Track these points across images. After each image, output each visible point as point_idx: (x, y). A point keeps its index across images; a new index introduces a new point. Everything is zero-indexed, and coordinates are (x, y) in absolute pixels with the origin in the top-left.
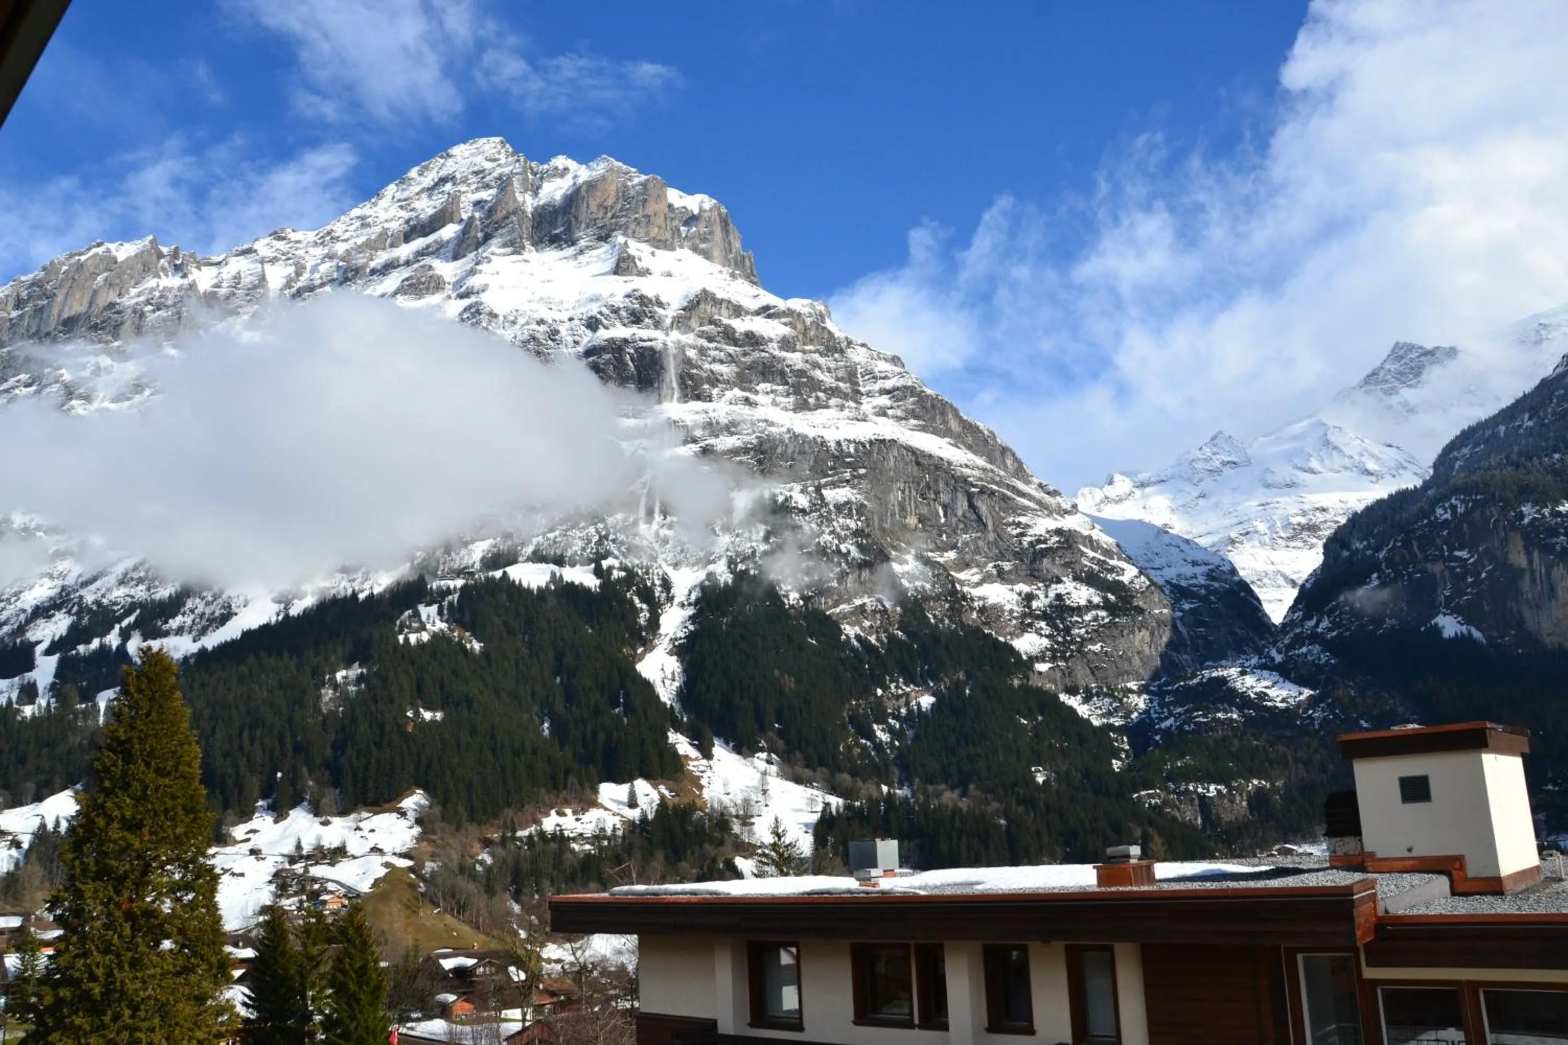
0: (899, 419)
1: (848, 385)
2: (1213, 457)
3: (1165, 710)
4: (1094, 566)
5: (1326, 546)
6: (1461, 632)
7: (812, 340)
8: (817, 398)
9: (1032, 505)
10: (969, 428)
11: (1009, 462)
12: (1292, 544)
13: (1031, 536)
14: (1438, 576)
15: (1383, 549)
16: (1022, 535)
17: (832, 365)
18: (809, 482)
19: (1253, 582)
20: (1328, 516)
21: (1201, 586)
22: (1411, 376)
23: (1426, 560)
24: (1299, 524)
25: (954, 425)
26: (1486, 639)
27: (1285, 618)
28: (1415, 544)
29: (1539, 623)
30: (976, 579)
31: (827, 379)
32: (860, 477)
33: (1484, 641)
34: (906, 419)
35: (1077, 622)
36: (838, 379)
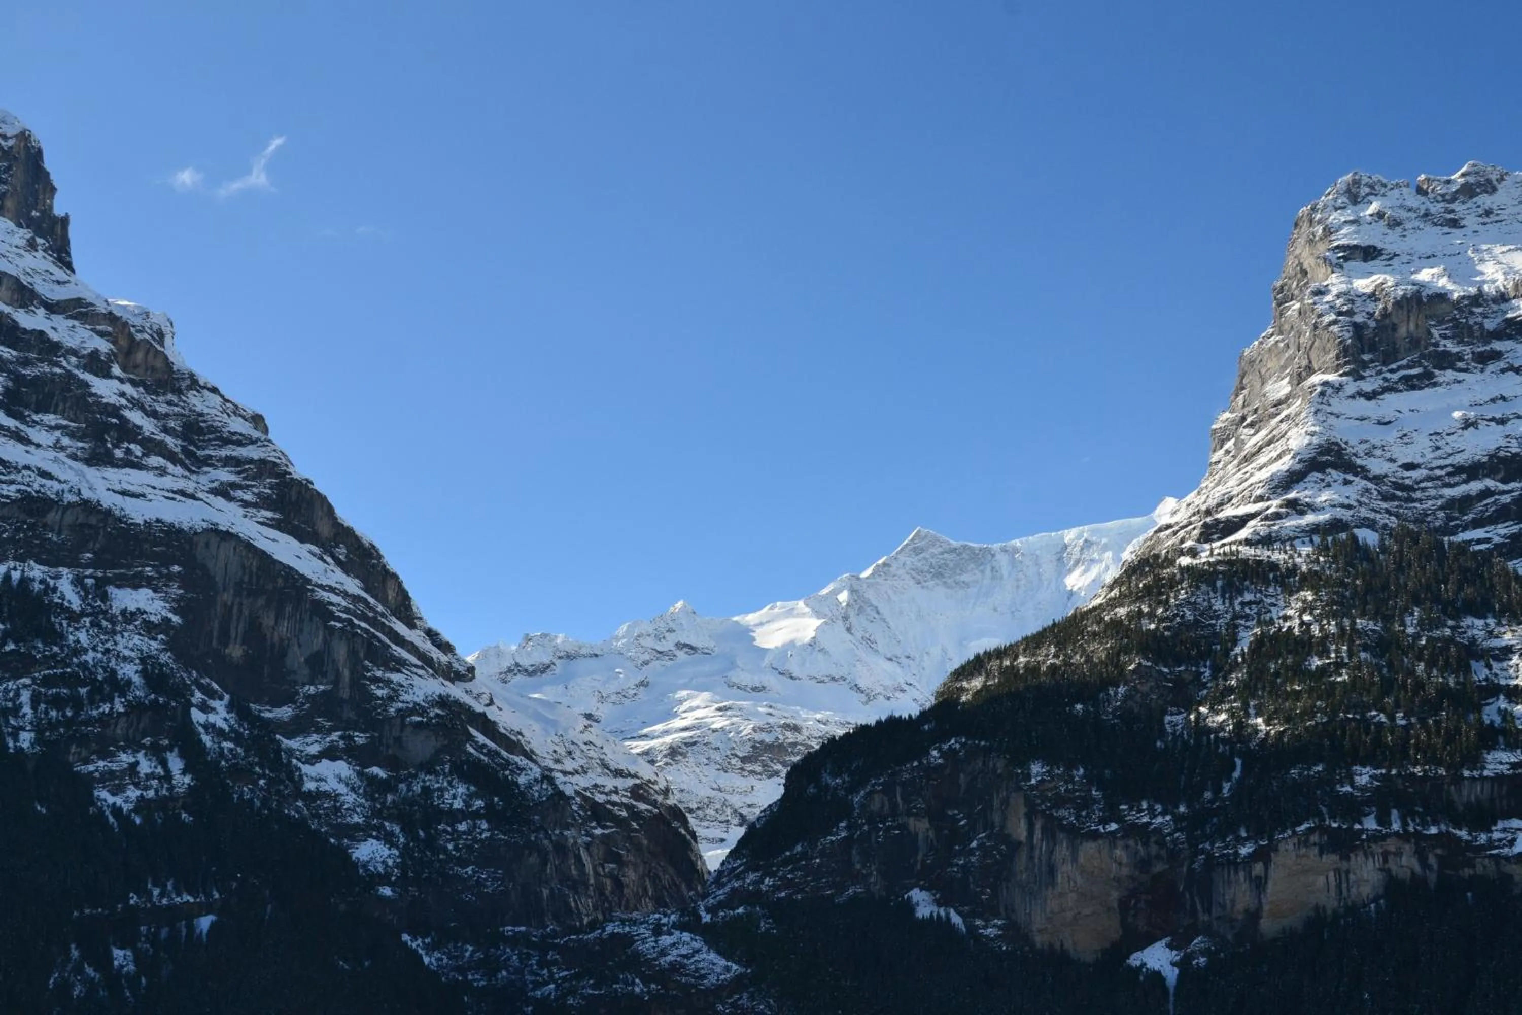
0: (246, 504)
1: (179, 442)
2: (667, 635)
3: (545, 971)
4: (482, 757)
5: (789, 776)
6: (938, 914)
7: (136, 367)
8: (128, 451)
9: (413, 660)
10: (345, 535)
11: (391, 595)
12: (749, 767)
13: (403, 702)
14: (921, 837)
15: (858, 792)
16: (391, 699)
17: (162, 408)
18: (89, 572)
19: (691, 811)
20: (800, 738)
21: (622, 805)
22: (929, 576)
23: (909, 814)
24: (762, 742)
25: (325, 529)
26: (966, 926)
27: (723, 864)
28: (899, 789)
29: (1030, 914)
30: (314, 749)
31: (148, 426)
32: (170, 577)
33: (964, 930)
34: (255, 505)
35: (445, 831)
36: (166, 430)
